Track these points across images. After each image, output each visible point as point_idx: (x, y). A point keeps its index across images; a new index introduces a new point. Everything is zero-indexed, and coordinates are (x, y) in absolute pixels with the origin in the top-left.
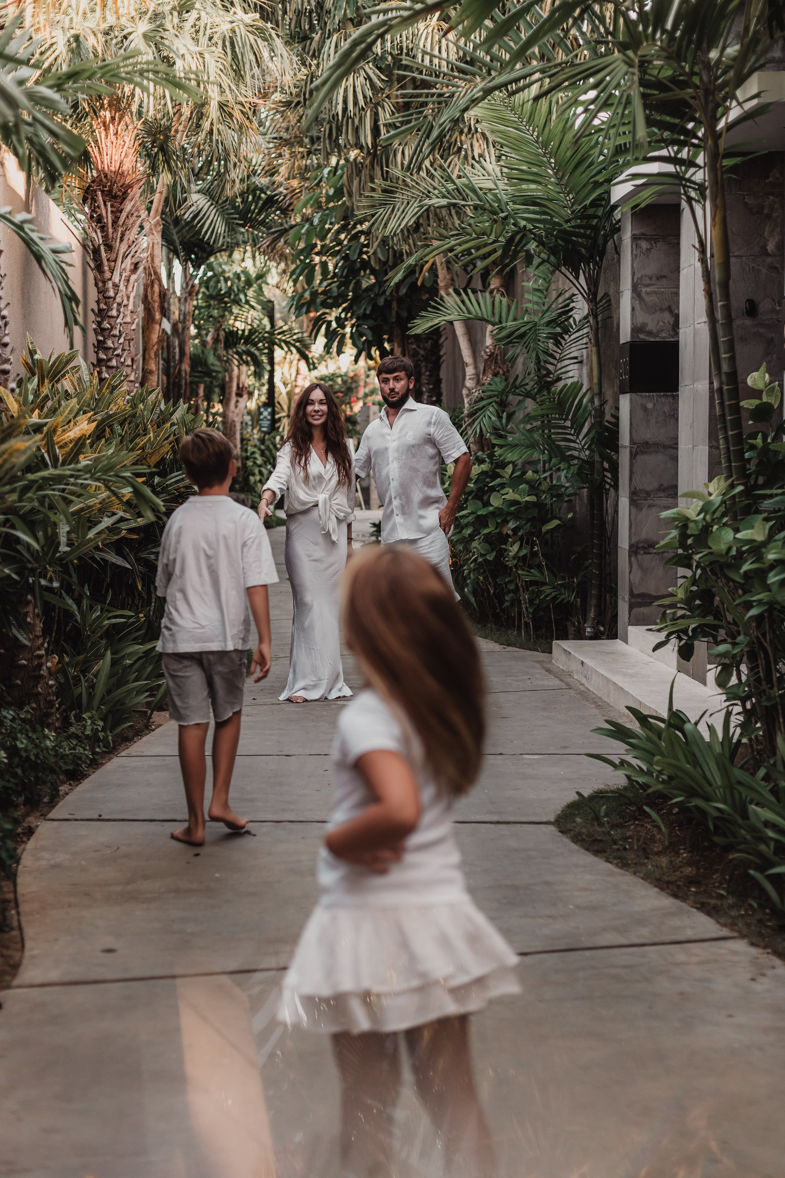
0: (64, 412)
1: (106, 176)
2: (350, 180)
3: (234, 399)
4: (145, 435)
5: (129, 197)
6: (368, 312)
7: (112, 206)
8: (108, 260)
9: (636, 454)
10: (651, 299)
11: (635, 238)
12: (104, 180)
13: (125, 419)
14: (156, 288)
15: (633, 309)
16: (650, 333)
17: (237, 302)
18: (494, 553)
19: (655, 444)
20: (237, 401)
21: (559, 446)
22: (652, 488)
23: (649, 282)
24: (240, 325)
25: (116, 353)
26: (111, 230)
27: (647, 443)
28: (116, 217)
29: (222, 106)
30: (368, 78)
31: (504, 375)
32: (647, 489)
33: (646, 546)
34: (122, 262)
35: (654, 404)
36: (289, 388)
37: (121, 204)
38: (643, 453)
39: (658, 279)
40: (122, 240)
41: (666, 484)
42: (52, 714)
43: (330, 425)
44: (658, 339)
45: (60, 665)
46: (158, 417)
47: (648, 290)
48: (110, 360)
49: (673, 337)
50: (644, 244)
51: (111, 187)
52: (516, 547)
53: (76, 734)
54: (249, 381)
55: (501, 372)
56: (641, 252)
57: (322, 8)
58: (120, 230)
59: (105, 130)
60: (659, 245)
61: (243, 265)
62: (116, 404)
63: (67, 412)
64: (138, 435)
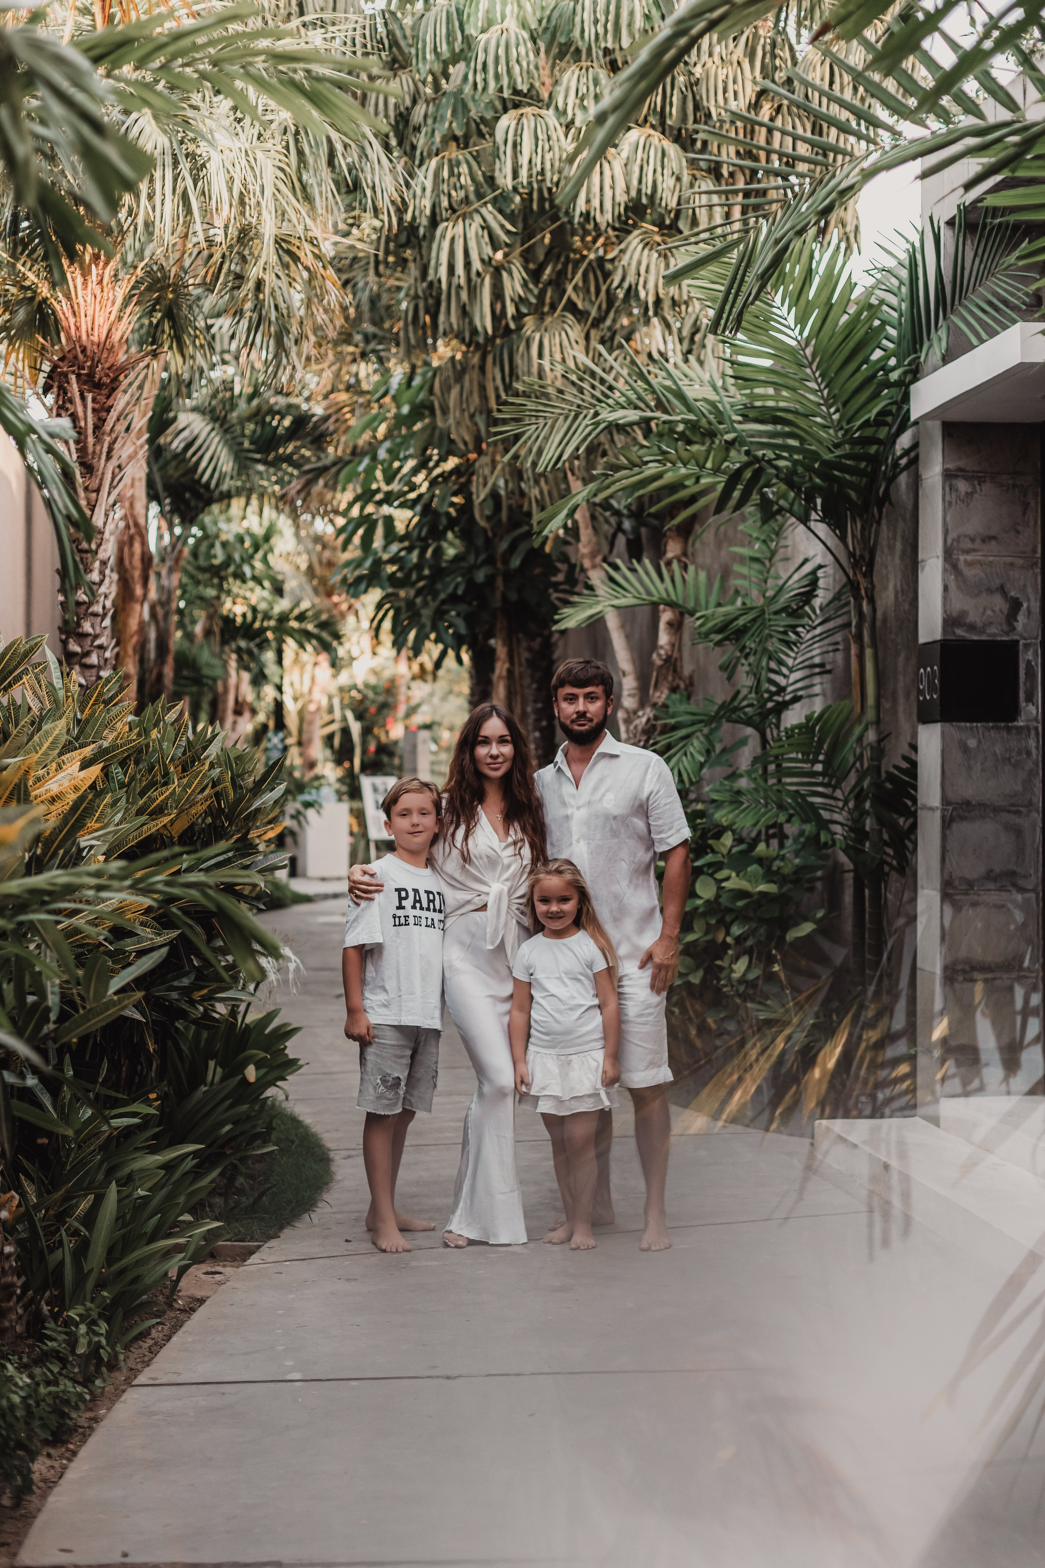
0: (41, 745)
1: (84, 351)
2: (446, 388)
3: (230, 718)
4: (166, 784)
5: (122, 388)
6: (460, 592)
7: (94, 400)
8: (86, 489)
9: (952, 820)
10: (973, 572)
11: (948, 475)
12: (81, 356)
13: (128, 757)
14: (137, 548)
15: (946, 588)
16: (972, 627)
17: (240, 576)
18: (701, 973)
19: (981, 805)
20: (235, 723)
21: (812, 804)
22: (976, 876)
23: (969, 545)
24: (239, 609)
25: (97, 643)
26: (91, 440)
27: (968, 803)
28: (99, 419)
29: (279, 241)
30: (486, 227)
31: (686, 689)
32: (969, 876)
33: (967, 968)
34: (109, 493)
35: (979, 742)
36: (300, 704)
37: (108, 397)
38: (963, 818)
39: (983, 541)
40: (109, 457)
41: (997, 870)
42: (10, 1309)
43: (517, 775)
44: (984, 638)
45: (22, 1209)
46: (184, 753)
47: (969, 558)
48: (87, 654)
49: (1007, 634)
50: (963, 486)
51: (92, 368)
52: (740, 967)
53: (57, 1352)
54: (248, 693)
55: (682, 686)
56: (958, 497)
57: (407, 122)
58: (108, 439)
59: (84, 275)
60: (986, 487)
61: (245, 524)
62: (113, 729)
63: (46, 745)
64: (152, 784)
